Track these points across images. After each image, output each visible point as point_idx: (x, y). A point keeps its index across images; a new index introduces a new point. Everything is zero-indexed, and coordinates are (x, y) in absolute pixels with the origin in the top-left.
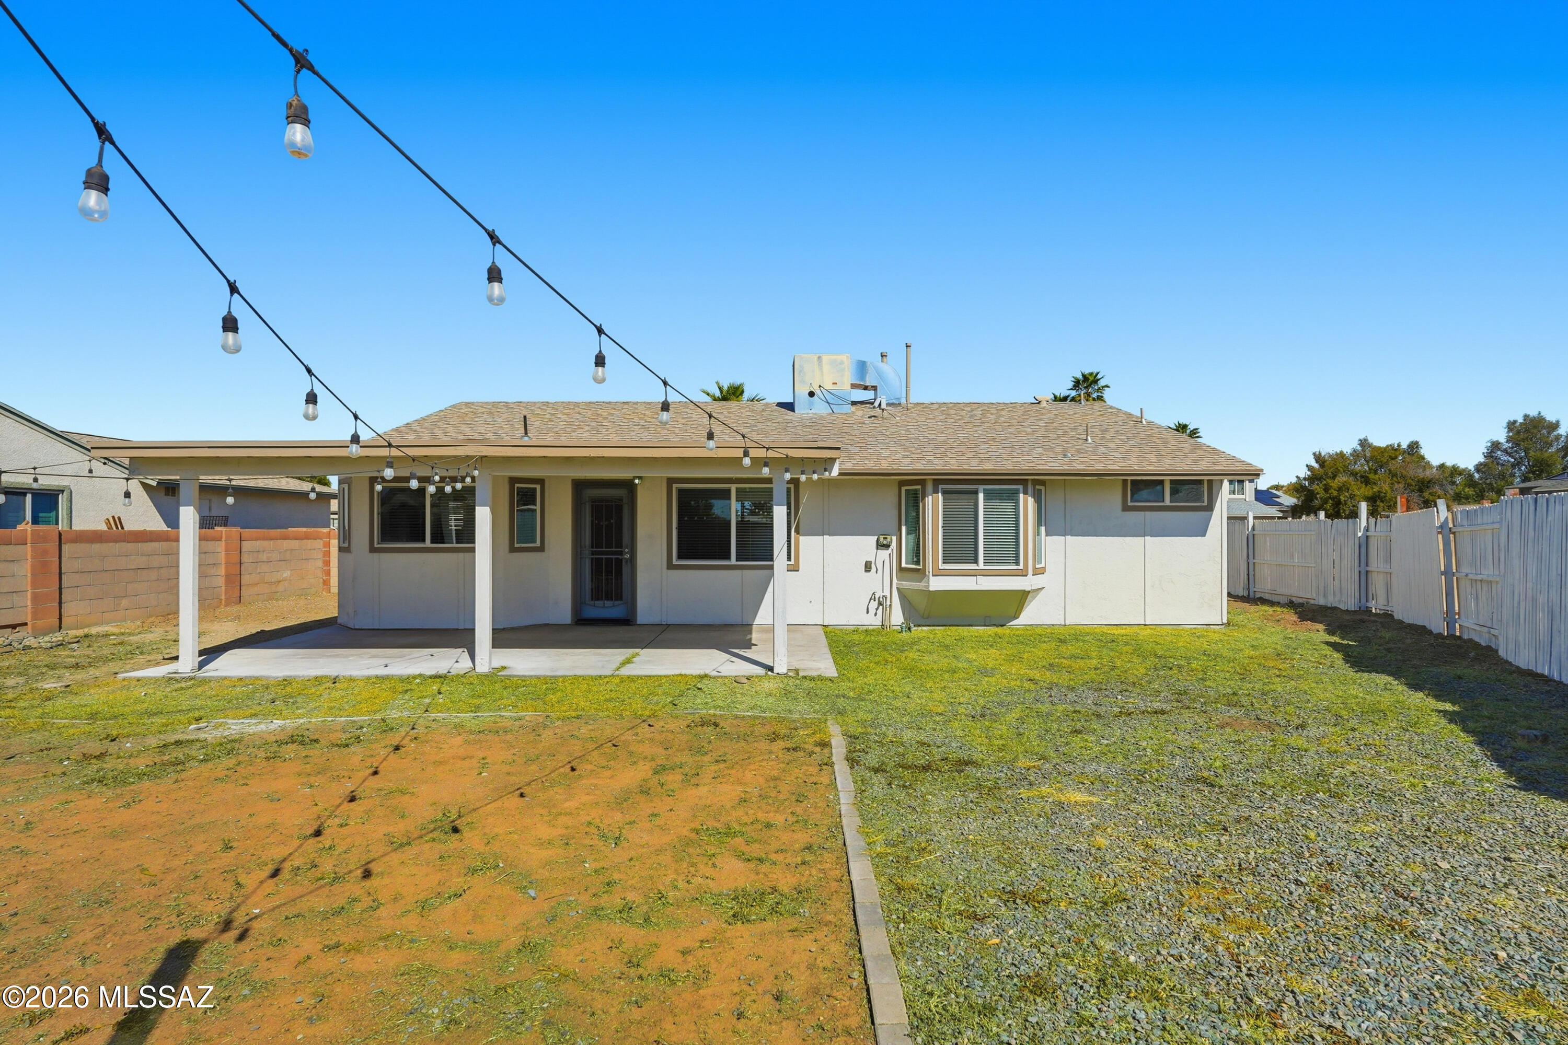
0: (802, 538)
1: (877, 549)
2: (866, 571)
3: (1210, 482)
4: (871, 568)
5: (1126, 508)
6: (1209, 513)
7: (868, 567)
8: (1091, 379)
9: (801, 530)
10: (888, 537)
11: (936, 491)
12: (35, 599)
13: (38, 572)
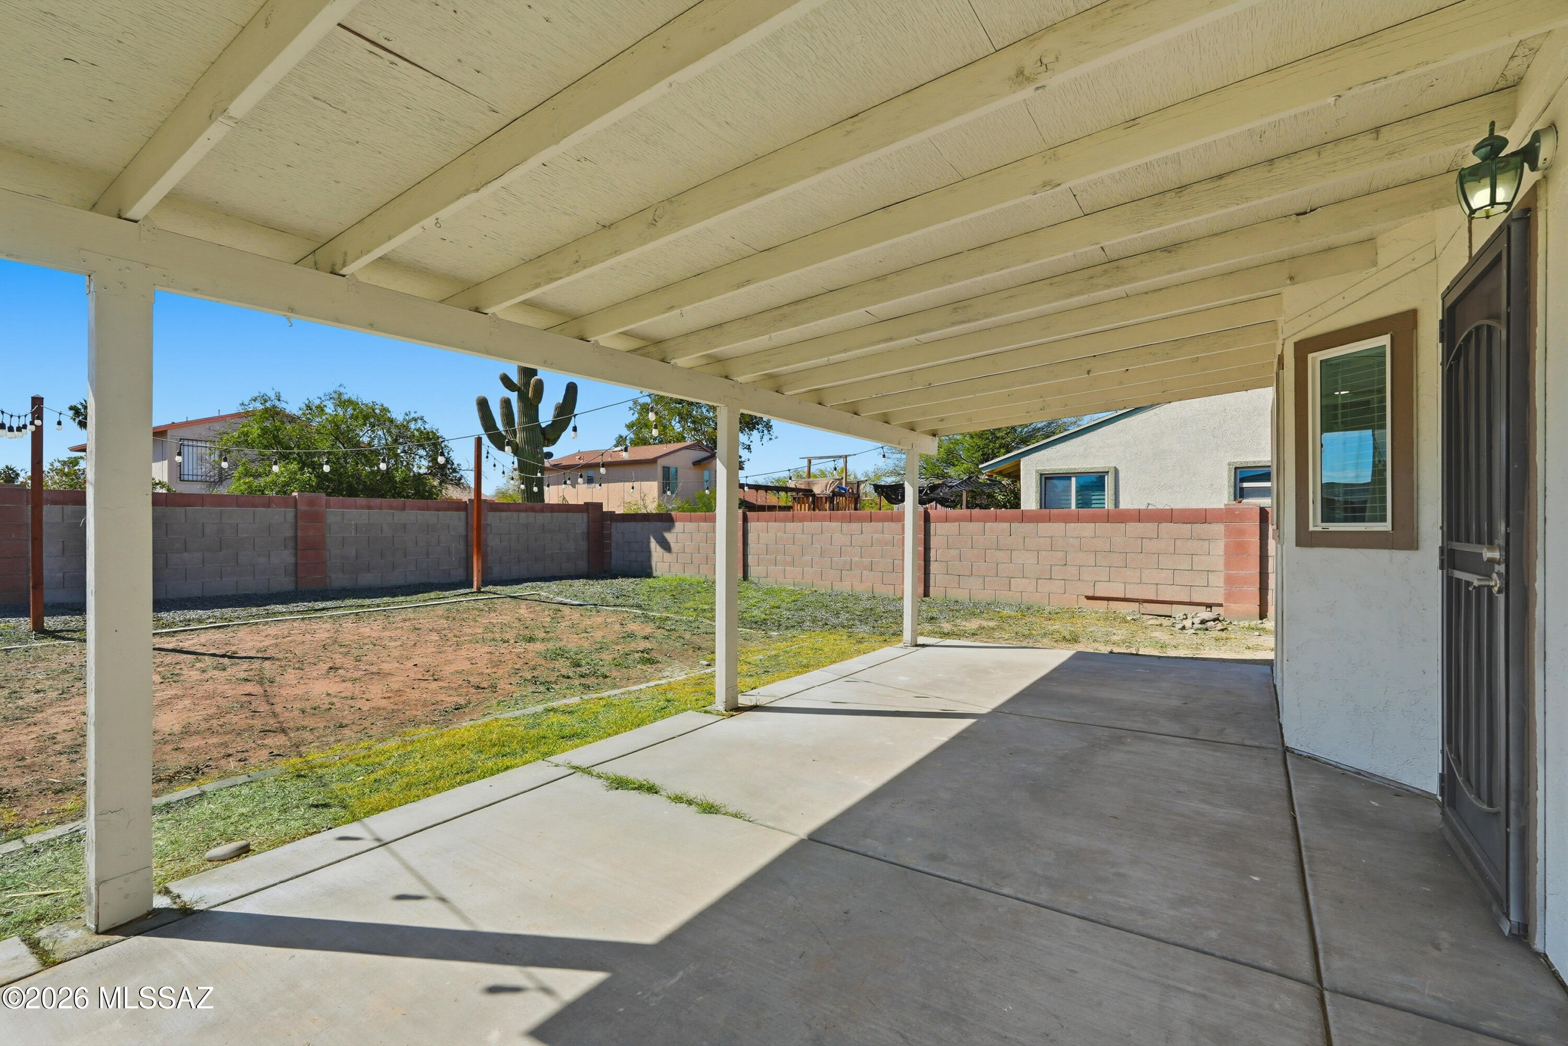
12: (1229, 581)
13: (1235, 550)
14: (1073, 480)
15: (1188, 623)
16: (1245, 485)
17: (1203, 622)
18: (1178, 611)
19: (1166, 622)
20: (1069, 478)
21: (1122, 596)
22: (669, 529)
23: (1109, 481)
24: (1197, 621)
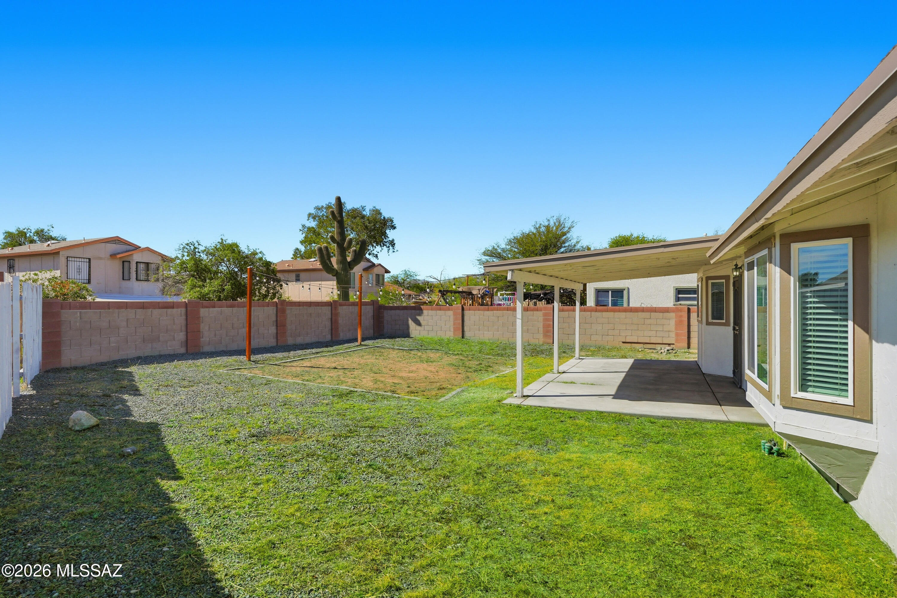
12: (677, 335)
13: (678, 324)
14: (610, 292)
15: (663, 351)
16: (680, 296)
17: (668, 350)
18: (658, 347)
19: (654, 351)
20: (608, 291)
21: (636, 341)
22: (420, 315)
23: (625, 293)
24: (666, 350)
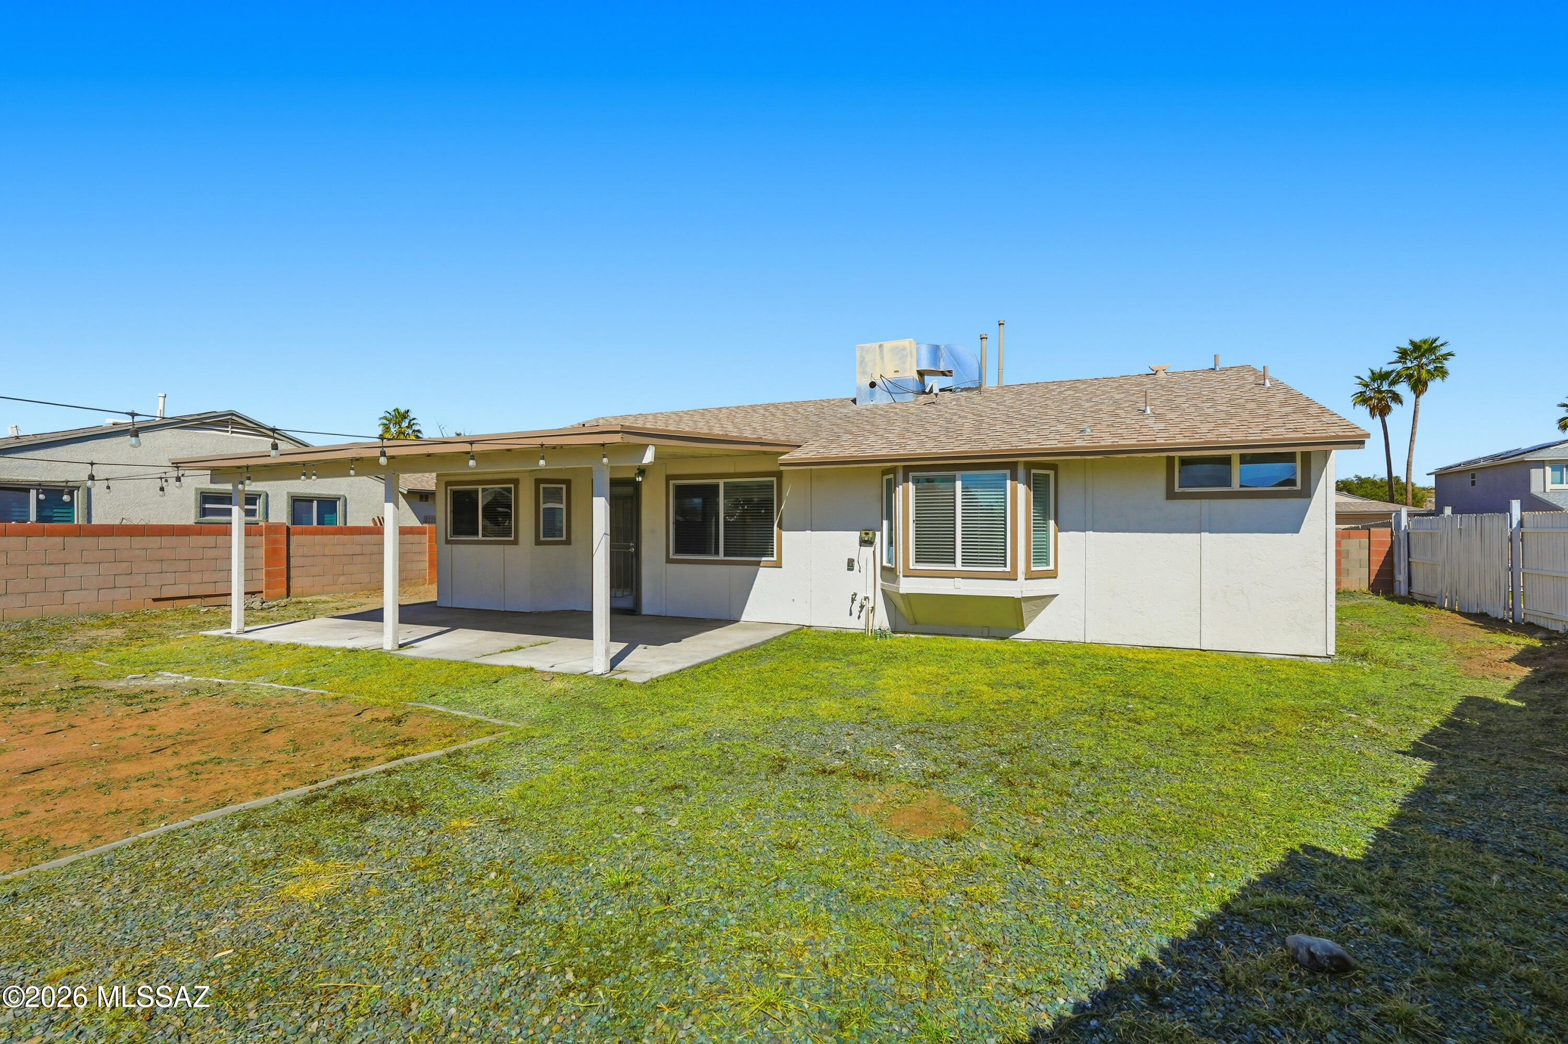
0: (784, 533)
1: (861, 546)
2: (849, 570)
3: (1306, 456)
4: (853, 566)
5: (1171, 495)
6: (1306, 500)
7: (851, 565)
8: (1426, 347)
9: (784, 524)
10: (871, 533)
11: (906, 480)
12: (268, 574)
13: (270, 555)
16: (207, 506)
21: (186, 594)
23: (79, 496)
